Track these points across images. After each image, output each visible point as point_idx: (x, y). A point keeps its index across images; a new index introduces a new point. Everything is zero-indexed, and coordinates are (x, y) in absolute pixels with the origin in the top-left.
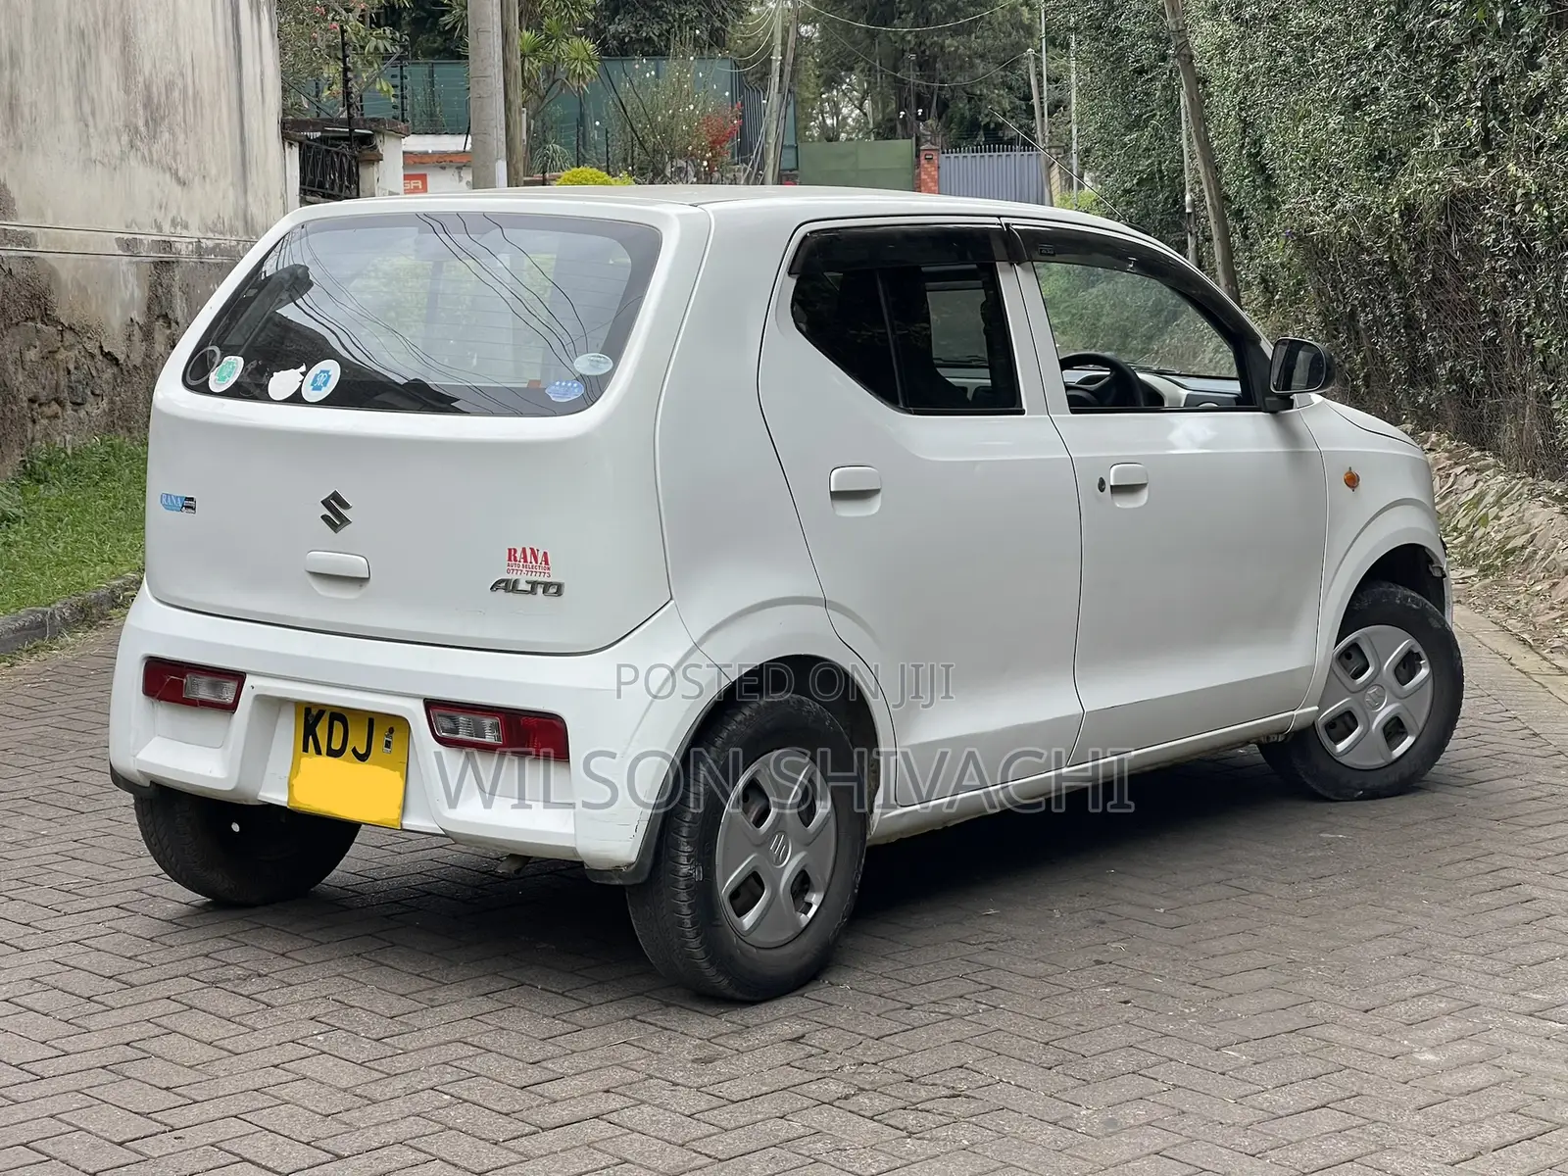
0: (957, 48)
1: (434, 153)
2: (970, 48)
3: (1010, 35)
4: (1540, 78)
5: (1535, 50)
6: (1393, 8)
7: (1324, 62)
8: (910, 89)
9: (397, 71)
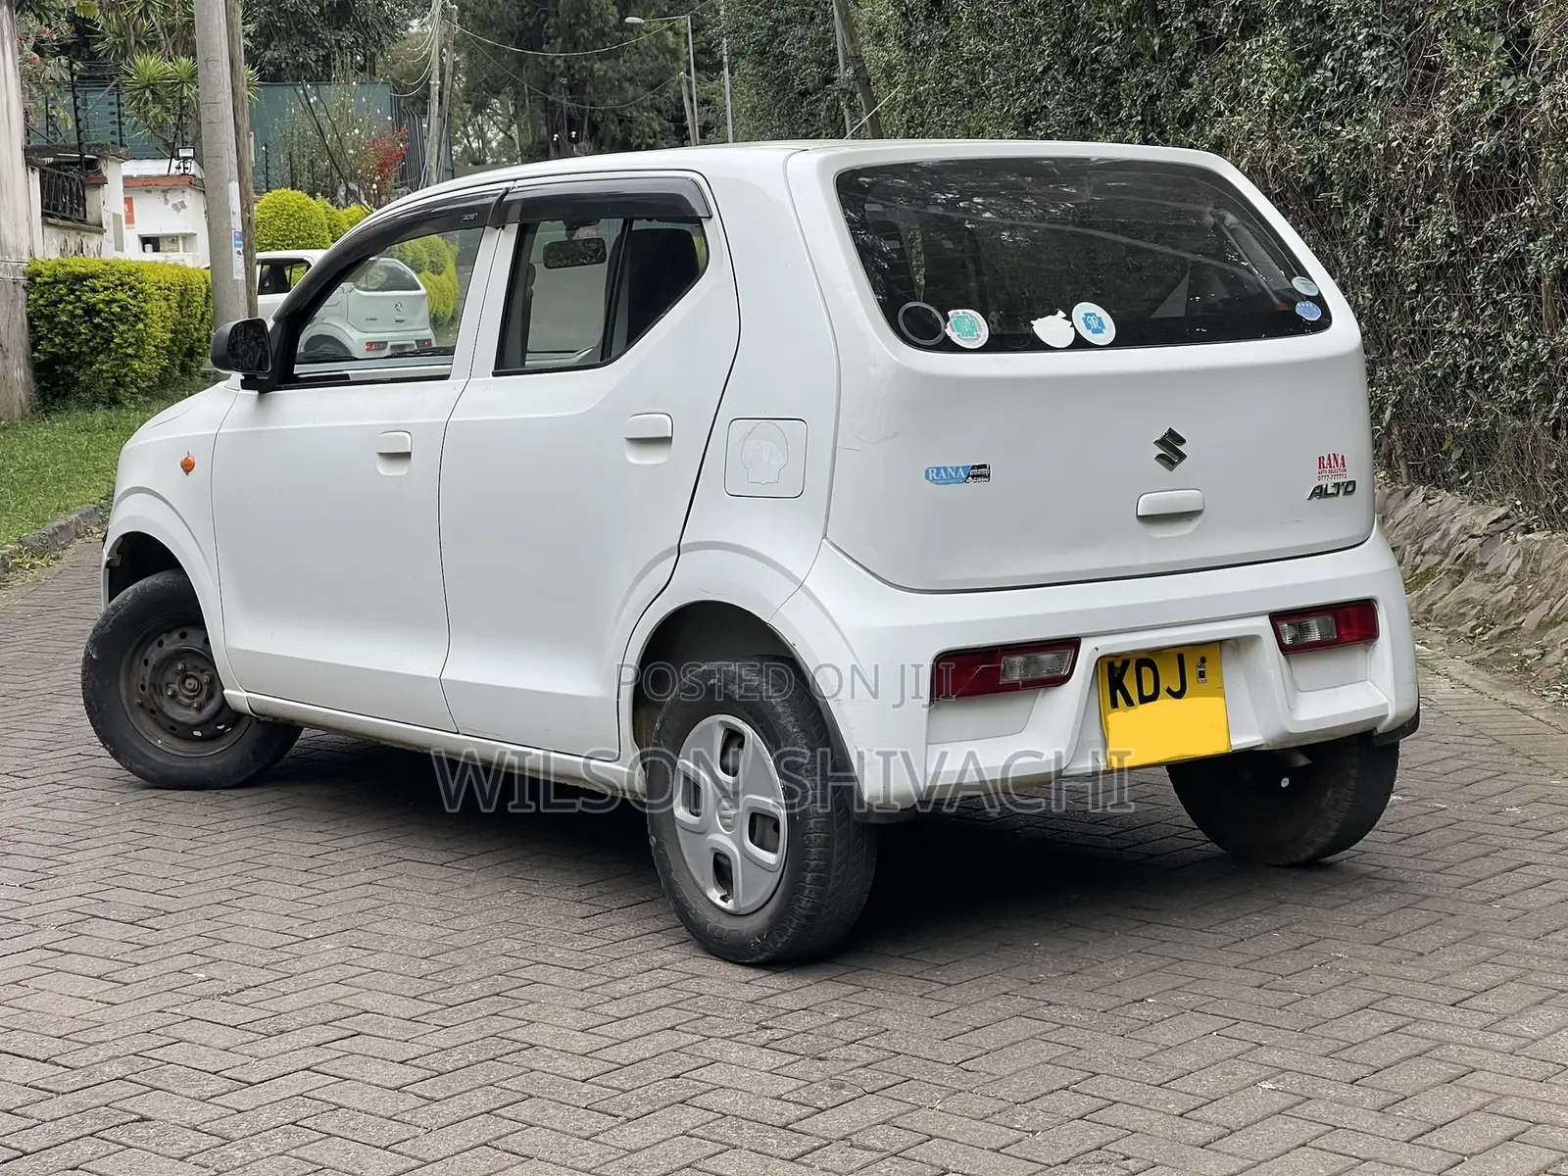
0: (606, 72)
1: (139, 177)
2: (619, 71)
3: (657, 58)
4: (1192, 95)
5: (1186, 72)
6: (1059, 36)
7: (996, 83)
8: (562, 111)
9: (114, 99)
